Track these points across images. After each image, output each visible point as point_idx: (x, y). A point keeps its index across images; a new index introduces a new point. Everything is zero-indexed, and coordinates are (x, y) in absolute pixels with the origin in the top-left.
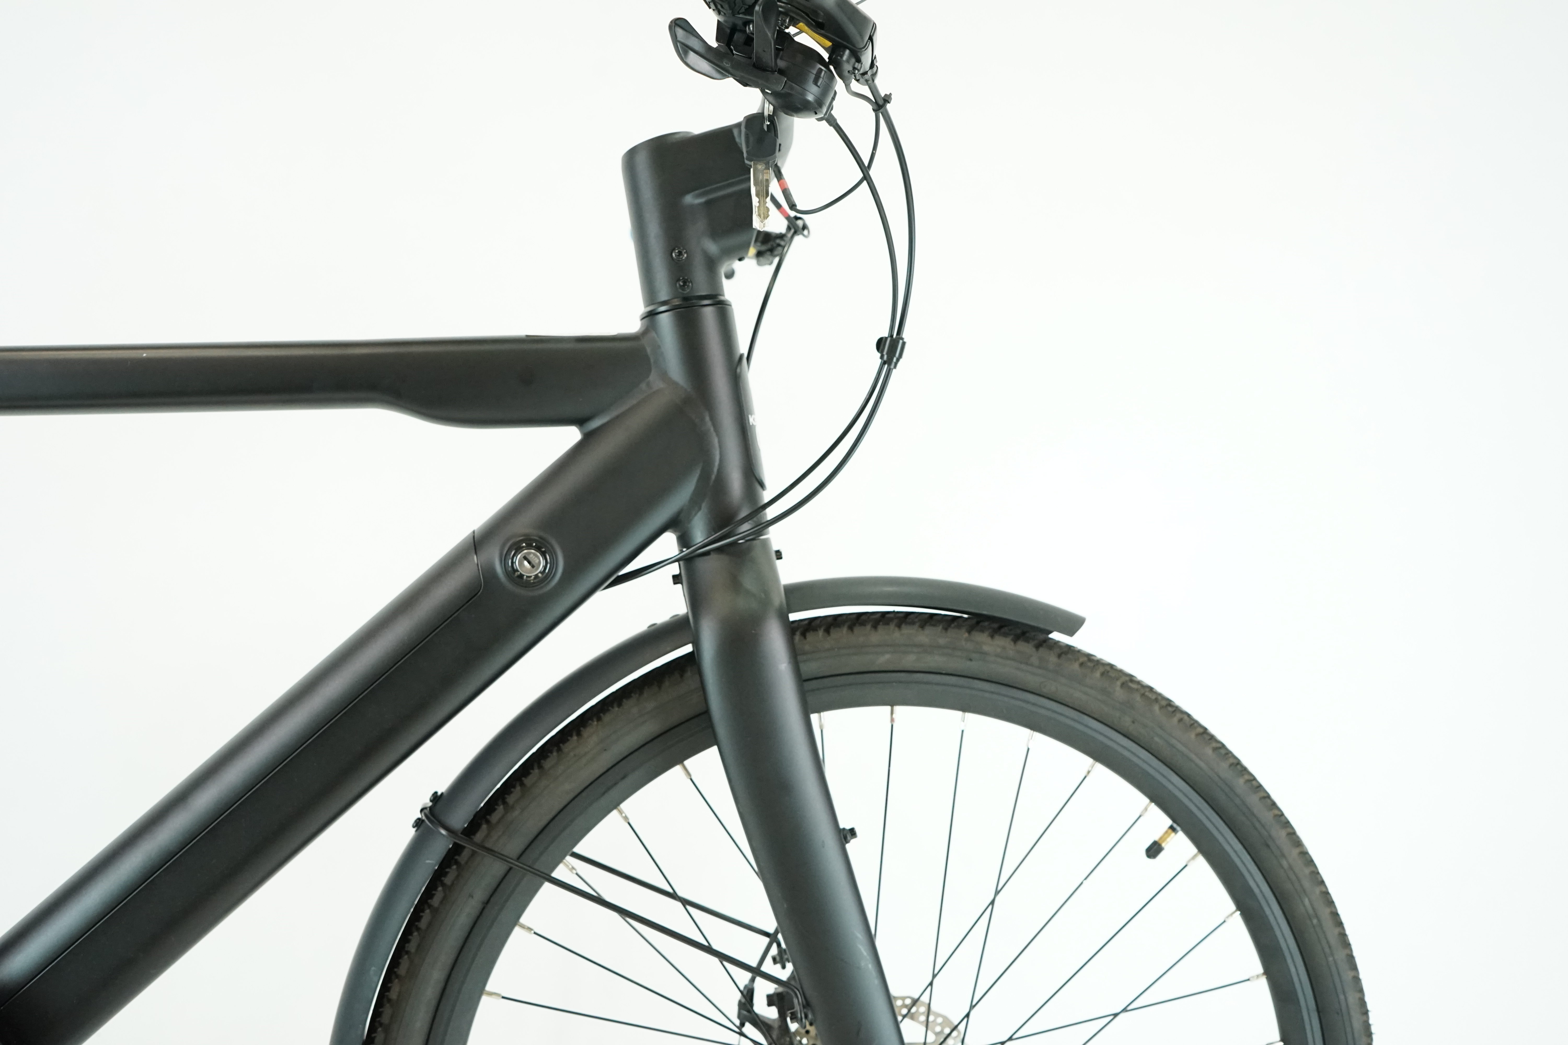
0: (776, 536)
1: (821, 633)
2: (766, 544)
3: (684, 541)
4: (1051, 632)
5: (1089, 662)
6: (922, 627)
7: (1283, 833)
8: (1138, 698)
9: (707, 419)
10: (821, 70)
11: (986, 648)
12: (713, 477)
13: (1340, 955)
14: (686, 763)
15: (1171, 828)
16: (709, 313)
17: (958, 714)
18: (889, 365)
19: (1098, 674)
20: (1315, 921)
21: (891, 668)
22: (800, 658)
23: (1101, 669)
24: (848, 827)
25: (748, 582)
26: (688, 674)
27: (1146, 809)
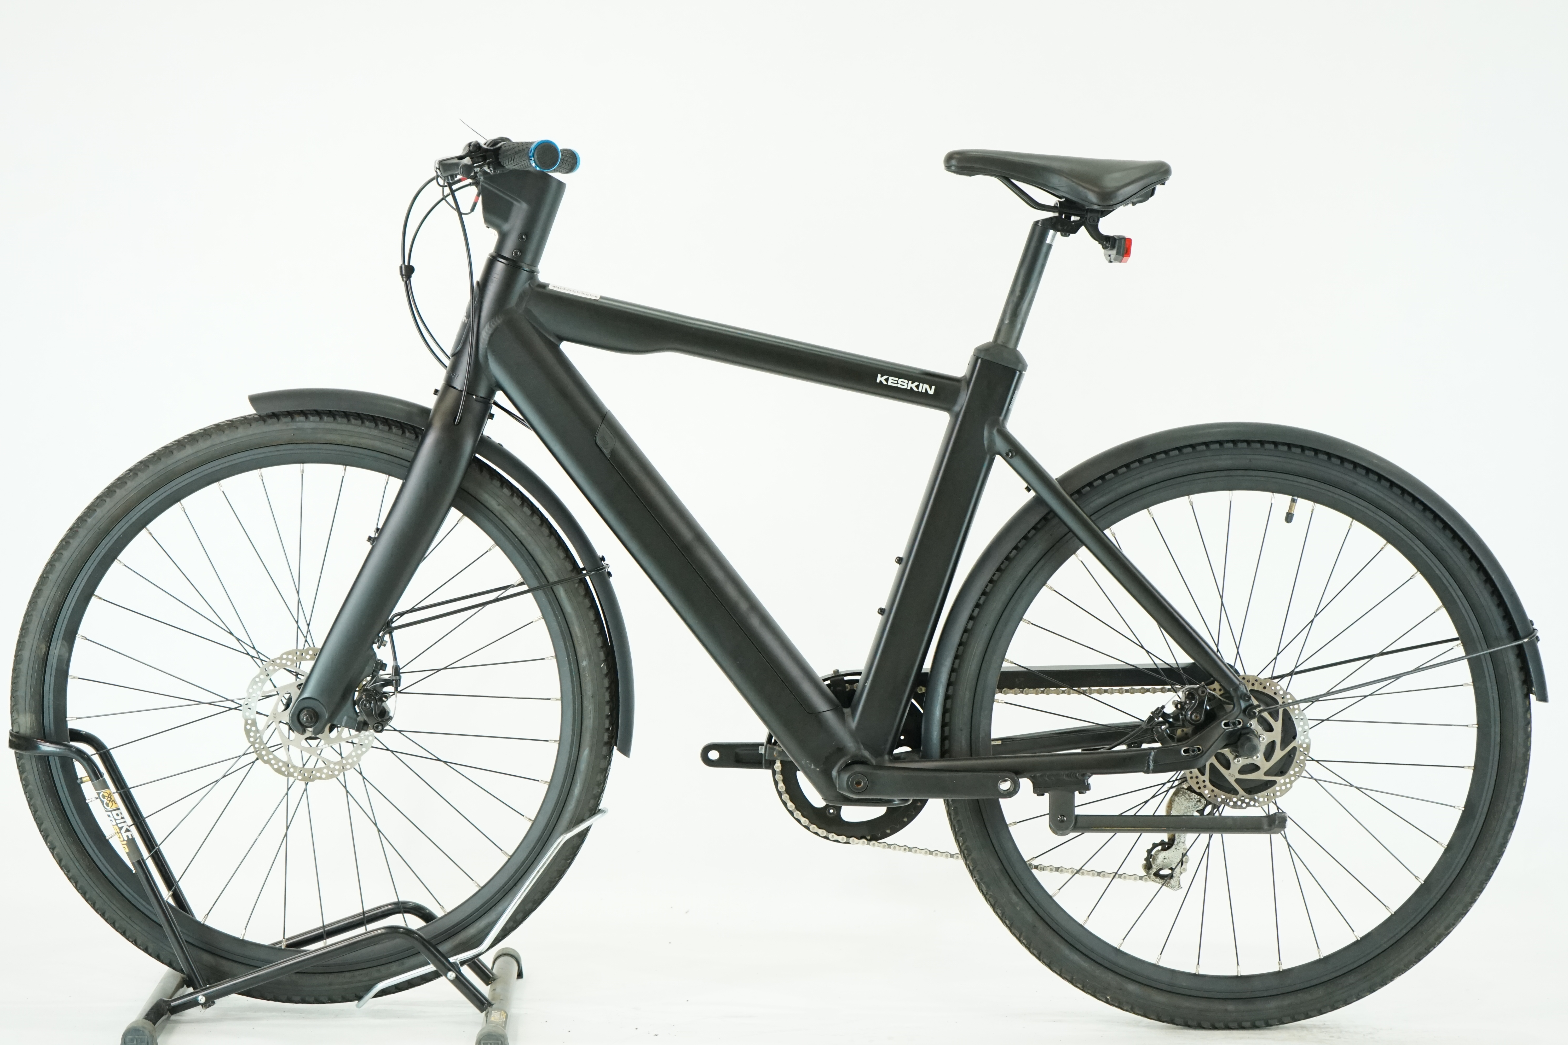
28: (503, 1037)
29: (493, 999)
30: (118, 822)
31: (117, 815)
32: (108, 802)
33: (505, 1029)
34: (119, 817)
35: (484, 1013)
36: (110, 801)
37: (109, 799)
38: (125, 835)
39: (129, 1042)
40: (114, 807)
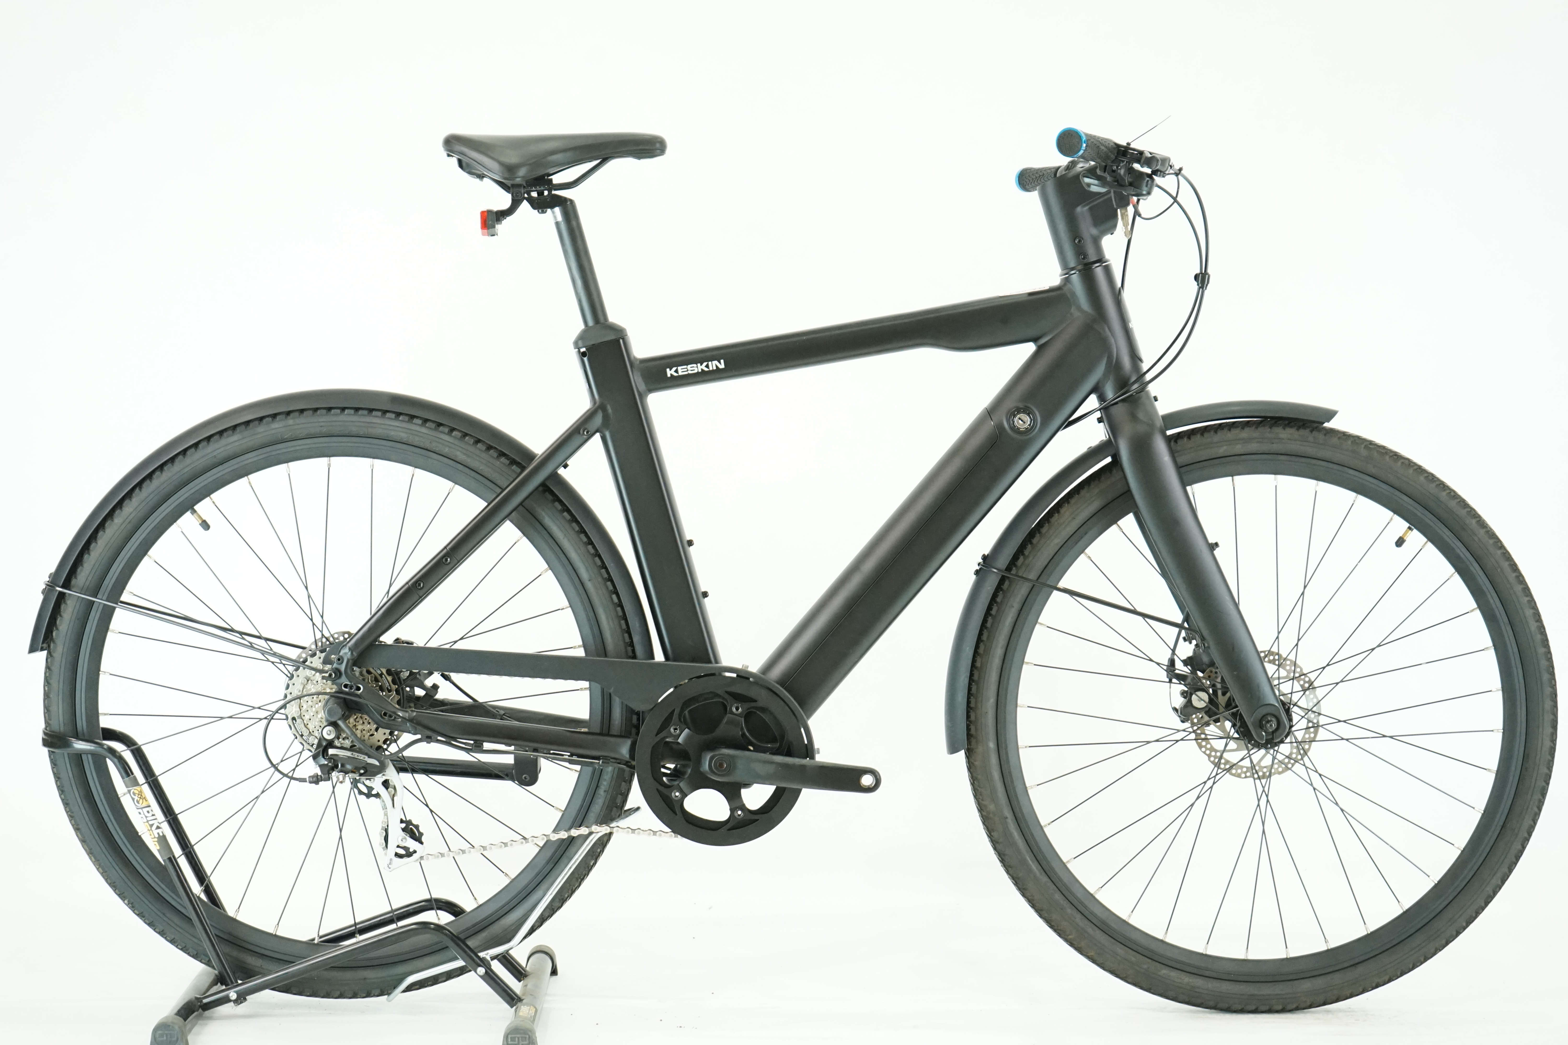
0: (1153, 389)
1: (1185, 439)
2: (1148, 394)
3: (1101, 398)
4: (1324, 423)
5: (1345, 436)
6: (1243, 428)
7: (1474, 521)
8: (1376, 454)
9: (1107, 330)
10: (1148, 181)
11: (1281, 436)
12: (1114, 361)
13: (1519, 588)
14: (1119, 523)
15: (1409, 528)
16: (1099, 271)
17: (1272, 476)
18: (1203, 288)
19: (1349, 442)
20: (1499, 570)
21: (1229, 454)
22: (1176, 455)
23: (1352, 439)
24: (1214, 542)
25: (1141, 415)
26: (1114, 471)
27: (1392, 519)
28: (531, 1031)
29: (523, 995)
30: (149, 819)
31: (148, 812)
32: (139, 799)
33: (533, 1024)
34: (150, 814)
35: (515, 1007)
36: (140, 798)
37: (140, 796)
38: (156, 832)
39: (159, 1037)
40: (145, 804)
